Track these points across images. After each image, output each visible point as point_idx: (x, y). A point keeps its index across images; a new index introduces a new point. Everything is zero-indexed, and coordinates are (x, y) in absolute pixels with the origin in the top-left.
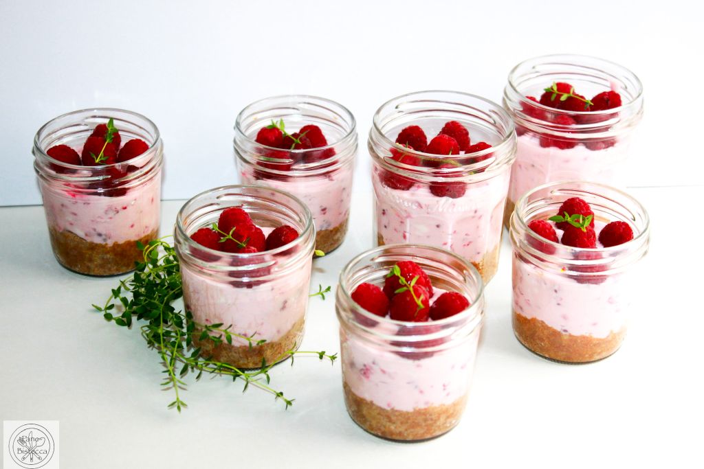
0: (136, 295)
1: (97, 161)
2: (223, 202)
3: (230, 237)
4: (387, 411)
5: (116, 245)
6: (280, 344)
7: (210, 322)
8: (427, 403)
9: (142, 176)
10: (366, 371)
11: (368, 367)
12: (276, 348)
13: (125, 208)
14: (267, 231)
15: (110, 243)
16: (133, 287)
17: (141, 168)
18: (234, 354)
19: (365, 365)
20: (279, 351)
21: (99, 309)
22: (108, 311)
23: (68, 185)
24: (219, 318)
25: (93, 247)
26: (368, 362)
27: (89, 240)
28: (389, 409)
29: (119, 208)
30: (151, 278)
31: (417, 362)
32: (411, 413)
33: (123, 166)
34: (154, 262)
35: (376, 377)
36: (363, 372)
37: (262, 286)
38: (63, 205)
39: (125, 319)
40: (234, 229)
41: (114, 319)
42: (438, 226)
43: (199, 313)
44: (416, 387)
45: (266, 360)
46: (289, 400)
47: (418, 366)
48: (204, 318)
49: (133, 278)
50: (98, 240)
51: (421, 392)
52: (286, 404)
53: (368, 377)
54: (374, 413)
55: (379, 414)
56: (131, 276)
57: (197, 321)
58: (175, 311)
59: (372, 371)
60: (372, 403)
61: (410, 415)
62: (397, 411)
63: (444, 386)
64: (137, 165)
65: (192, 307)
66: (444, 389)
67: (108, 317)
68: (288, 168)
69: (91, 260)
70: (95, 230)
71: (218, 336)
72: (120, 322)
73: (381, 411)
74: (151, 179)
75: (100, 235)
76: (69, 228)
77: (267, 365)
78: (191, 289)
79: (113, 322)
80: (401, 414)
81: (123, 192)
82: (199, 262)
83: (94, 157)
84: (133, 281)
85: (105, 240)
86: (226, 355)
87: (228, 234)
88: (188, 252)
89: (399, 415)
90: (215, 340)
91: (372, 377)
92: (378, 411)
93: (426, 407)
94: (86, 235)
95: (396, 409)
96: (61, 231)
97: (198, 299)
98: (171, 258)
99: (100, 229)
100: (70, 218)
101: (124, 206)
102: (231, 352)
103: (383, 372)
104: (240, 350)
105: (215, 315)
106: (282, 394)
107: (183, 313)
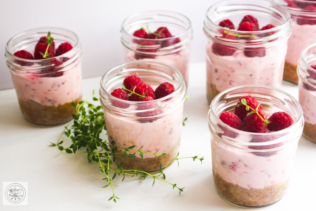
0: (76, 133)
1: (45, 56)
2: (124, 73)
3: (134, 92)
4: (247, 190)
5: (60, 106)
6: (169, 154)
7: (126, 146)
8: (272, 182)
9: (72, 63)
10: (233, 167)
11: (235, 164)
12: (167, 157)
13: (63, 83)
14: (154, 88)
15: (56, 105)
16: (74, 129)
17: (71, 58)
18: (142, 164)
19: (233, 163)
20: (168, 159)
21: (54, 145)
22: (60, 145)
23: (29, 72)
24: (132, 142)
25: (46, 108)
26: (235, 160)
27: (43, 104)
28: (248, 188)
29: (60, 83)
30: (83, 123)
31: (268, 158)
32: (262, 189)
33: (61, 58)
34: (84, 114)
35: (241, 169)
36: (231, 167)
37: (158, 120)
38: (26, 85)
39: (72, 149)
40: (136, 87)
41: (65, 149)
42: (251, 75)
43: (118, 141)
44: (267, 173)
45: (161, 165)
46: (181, 188)
47: (269, 160)
48: (122, 144)
49: (73, 124)
50: (49, 104)
51: (269, 176)
52: (179, 191)
53: (235, 170)
54: (238, 192)
55: (242, 192)
56: (72, 123)
57: (117, 146)
58: (102, 141)
59: (238, 166)
60: (237, 185)
61: (262, 191)
62: (254, 189)
63: (283, 171)
64: (69, 57)
65: (114, 137)
66: (283, 173)
67: (61, 149)
68: (155, 51)
69: (45, 116)
70: (46, 98)
71: (133, 154)
72: (68, 151)
73: (243, 190)
74: (76, 65)
75: (50, 101)
76: (31, 98)
77: (162, 168)
78: (113, 126)
79: (64, 151)
80: (256, 191)
81: (61, 74)
82: (118, 109)
83: (42, 54)
84: (73, 126)
85: (53, 104)
86: (137, 164)
87: (132, 91)
88: (110, 104)
89: (255, 192)
90: (131, 156)
91: (238, 170)
92: (241, 190)
93: (272, 185)
94: (42, 102)
95: (253, 188)
96: (26, 101)
97: (118, 132)
98: (92, 111)
99: (50, 97)
100: (31, 93)
101: (63, 82)
102: (140, 162)
103: (246, 166)
104: (146, 160)
105: (129, 141)
106: (175, 185)
107: (107, 141)
